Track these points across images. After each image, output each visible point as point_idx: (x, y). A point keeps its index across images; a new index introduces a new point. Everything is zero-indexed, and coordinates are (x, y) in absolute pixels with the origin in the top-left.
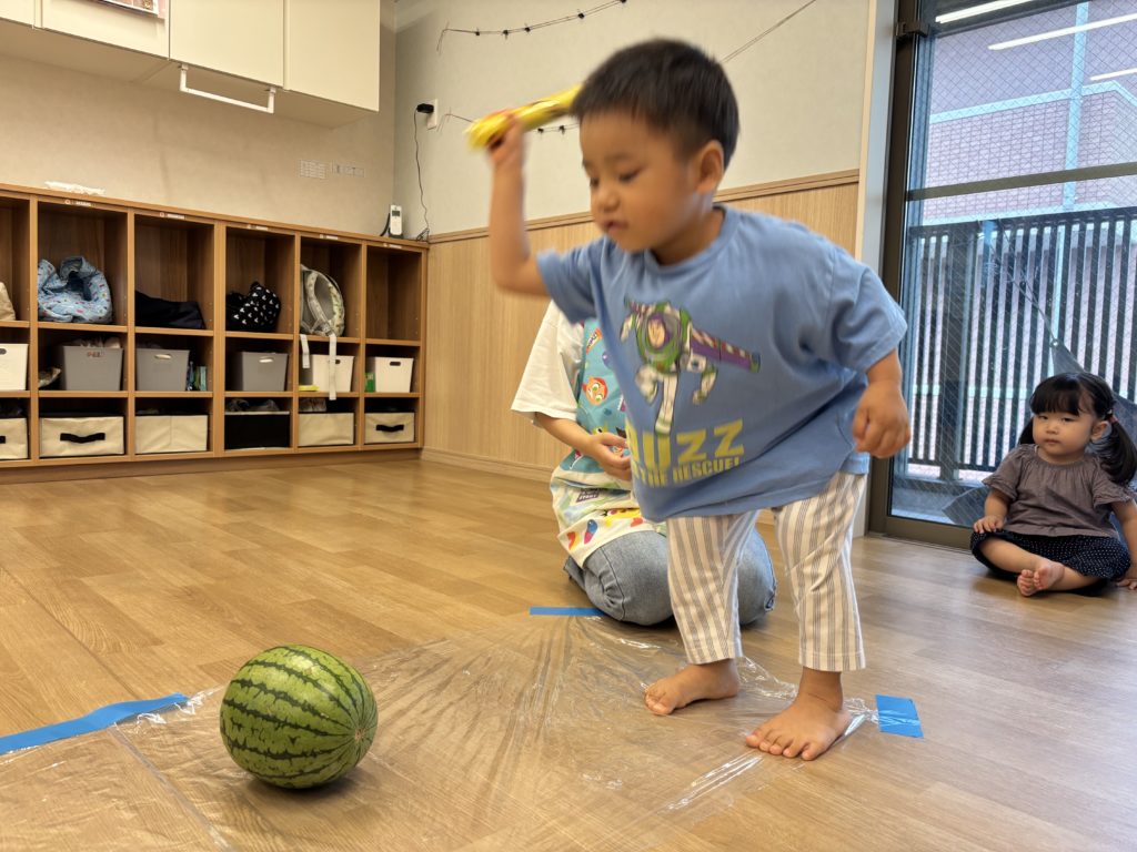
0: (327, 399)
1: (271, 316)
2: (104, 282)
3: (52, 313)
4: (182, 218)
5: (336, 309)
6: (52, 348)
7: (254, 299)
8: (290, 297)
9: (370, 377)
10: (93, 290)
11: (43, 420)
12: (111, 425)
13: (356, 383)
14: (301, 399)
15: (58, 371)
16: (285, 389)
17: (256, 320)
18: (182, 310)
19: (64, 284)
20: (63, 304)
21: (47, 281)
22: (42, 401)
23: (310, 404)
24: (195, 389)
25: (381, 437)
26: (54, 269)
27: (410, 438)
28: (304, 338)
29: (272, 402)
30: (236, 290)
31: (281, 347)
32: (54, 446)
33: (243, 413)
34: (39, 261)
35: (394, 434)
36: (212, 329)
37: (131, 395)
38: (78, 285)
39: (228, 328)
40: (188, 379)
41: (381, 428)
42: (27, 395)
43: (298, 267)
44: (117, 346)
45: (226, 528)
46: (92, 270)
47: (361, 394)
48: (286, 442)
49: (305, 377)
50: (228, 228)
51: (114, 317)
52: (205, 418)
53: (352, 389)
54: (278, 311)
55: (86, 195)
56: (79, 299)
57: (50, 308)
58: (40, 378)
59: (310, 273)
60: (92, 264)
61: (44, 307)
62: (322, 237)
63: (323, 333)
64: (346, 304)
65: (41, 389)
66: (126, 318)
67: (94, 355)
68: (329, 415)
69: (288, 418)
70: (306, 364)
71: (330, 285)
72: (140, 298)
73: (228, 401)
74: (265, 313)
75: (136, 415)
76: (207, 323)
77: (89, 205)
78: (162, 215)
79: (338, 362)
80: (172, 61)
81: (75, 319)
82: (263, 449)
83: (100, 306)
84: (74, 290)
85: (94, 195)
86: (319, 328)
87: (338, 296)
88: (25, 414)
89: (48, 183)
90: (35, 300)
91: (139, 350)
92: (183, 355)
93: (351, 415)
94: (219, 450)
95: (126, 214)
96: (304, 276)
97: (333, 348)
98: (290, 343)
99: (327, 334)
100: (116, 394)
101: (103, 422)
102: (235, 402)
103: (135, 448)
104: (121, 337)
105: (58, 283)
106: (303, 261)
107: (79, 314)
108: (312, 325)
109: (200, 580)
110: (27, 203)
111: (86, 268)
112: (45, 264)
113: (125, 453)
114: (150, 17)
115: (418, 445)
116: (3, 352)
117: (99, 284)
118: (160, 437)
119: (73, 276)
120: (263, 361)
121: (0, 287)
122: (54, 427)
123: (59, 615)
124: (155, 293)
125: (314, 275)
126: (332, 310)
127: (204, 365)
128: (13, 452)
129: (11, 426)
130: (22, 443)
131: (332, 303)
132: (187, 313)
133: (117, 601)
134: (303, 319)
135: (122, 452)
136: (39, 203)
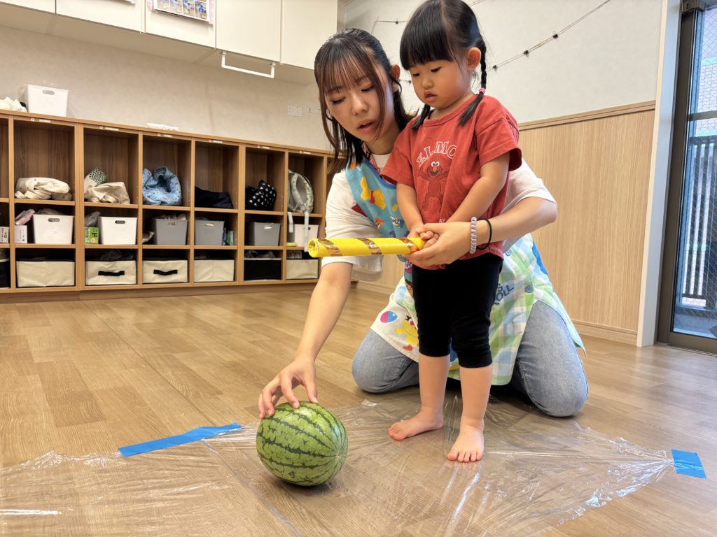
1: (270, 201)
2: (178, 181)
3: (151, 201)
4: (221, 142)
5: (308, 197)
6: (150, 220)
7: (261, 190)
8: (282, 190)
10: (172, 186)
11: (145, 262)
12: (180, 265)
14: (288, 251)
15: (153, 233)
16: (279, 245)
17: (262, 203)
18: (220, 197)
19: (156, 183)
20: (156, 195)
21: (147, 181)
22: (144, 251)
23: (292, 254)
24: (227, 244)
26: (151, 174)
28: (290, 214)
29: (271, 253)
30: (250, 185)
31: (276, 219)
32: (151, 277)
33: (255, 259)
34: (143, 170)
36: (237, 209)
37: (192, 247)
38: (164, 183)
39: (247, 208)
40: (223, 238)
42: (136, 247)
43: (287, 171)
44: (184, 219)
45: (248, 327)
46: (171, 174)
49: (290, 237)
50: (247, 148)
51: (182, 202)
52: (232, 262)
54: (275, 198)
55: (169, 131)
56: (164, 191)
57: (149, 197)
58: (143, 238)
59: (293, 174)
60: (171, 171)
61: (146, 196)
62: (301, 152)
63: (301, 211)
64: (314, 193)
65: (144, 243)
66: (189, 203)
67: (172, 224)
68: (304, 261)
69: (280, 263)
70: (291, 230)
71: (305, 182)
72: (198, 191)
73: (246, 251)
74: (267, 198)
75: (195, 259)
76: (235, 206)
77: (170, 136)
78: (210, 141)
79: (309, 229)
80: (217, 49)
81: (163, 203)
82: (265, 280)
83: (175, 196)
84: (161, 186)
85: (174, 130)
86: (299, 208)
87: (310, 188)
88: (135, 258)
89: (148, 124)
90: (141, 192)
91: (197, 221)
92: (221, 224)
93: (316, 261)
94: (240, 281)
95: (190, 141)
96: (290, 176)
97: (307, 220)
98: (282, 217)
99: (304, 212)
100: (183, 247)
101: (176, 263)
102: (250, 252)
103: (193, 279)
104: (187, 214)
105: (153, 182)
106: (289, 168)
107: (164, 200)
108: (294, 206)
109: (238, 357)
110: (137, 135)
111: (168, 173)
112: (147, 171)
113: (188, 282)
114: (205, 23)
116: (123, 222)
117: (175, 183)
118: (207, 273)
119: (161, 177)
120: (266, 228)
121: (121, 184)
122: (150, 266)
123: (164, 375)
124: (204, 188)
125: (296, 176)
126: (306, 196)
127: (232, 230)
128: (128, 280)
129: (128, 265)
130: (133, 275)
131: (306, 193)
132: (223, 199)
133: (194, 368)
134: (290, 203)
135: (186, 281)
136: (144, 136)
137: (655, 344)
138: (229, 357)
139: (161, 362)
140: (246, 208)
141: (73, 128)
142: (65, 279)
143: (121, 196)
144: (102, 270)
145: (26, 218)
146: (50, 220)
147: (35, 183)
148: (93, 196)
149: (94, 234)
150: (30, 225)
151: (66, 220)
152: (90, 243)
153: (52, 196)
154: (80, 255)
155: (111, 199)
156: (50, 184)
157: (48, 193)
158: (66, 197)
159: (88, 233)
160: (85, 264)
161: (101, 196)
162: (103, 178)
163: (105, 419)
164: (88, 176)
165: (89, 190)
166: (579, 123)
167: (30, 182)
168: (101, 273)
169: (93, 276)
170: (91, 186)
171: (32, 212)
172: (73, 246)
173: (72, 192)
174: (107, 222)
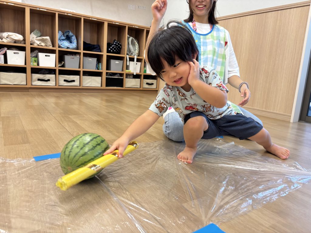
0: (133, 74)
1: (119, 50)
2: (75, 38)
3: (62, 46)
4: (96, 19)
6: (62, 56)
7: (114, 44)
8: (124, 44)
9: (145, 69)
10: (72, 40)
11: (60, 75)
12: (76, 78)
13: (141, 70)
14: (126, 74)
15: (63, 62)
16: (122, 71)
17: (115, 51)
18: (95, 47)
19: (65, 38)
20: (65, 44)
21: (61, 37)
22: (59, 70)
23: (128, 75)
24: (98, 69)
25: (147, 86)
26: (62, 34)
27: (155, 87)
28: (128, 56)
29: (119, 74)
30: (109, 42)
31: (121, 59)
32: (62, 83)
33: (111, 77)
34: (58, 31)
35: (151, 86)
36: (103, 52)
37: (81, 70)
38: (68, 39)
40: (96, 66)
41: (147, 84)
42: (55, 68)
43: (127, 35)
44: (78, 56)
45: (106, 106)
46: (72, 34)
47: (142, 74)
48: (122, 86)
49: (127, 68)
50: (108, 23)
51: (77, 48)
52: (100, 78)
53: (140, 72)
54: (121, 48)
55: (70, 12)
56: (69, 42)
57: (61, 44)
58: (59, 64)
59: (130, 37)
60: (72, 32)
61: (60, 44)
62: (134, 27)
63: (133, 55)
64: (139, 47)
65: (59, 67)
66: (81, 48)
67: (72, 58)
68: (134, 79)
69: (122, 79)
70: (128, 64)
71: (135, 41)
72: (85, 43)
73: (107, 73)
74: (117, 48)
75: (83, 75)
77: (71, 15)
78: (91, 19)
79: (137, 64)
81: (68, 48)
82: (116, 87)
83: (74, 45)
84: (68, 40)
85: (73, 12)
86: (132, 54)
87: (137, 45)
88: (55, 74)
89: (61, 8)
90: (57, 42)
91: (84, 57)
92: (95, 59)
93: (139, 79)
94: (104, 87)
95: (81, 18)
96: (128, 38)
97: (135, 60)
98: (124, 57)
99: (134, 55)
100: (78, 69)
101: (74, 77)
102: (109, 73)
103: (82, 85)
104: (79, 53)
105: (63, 38)
108: (130, 53)
109: (100, 119)
110: (55, 14)
111: (71, 34)
112: (60, 32)
113: (80, 86)
115: (157, 89)
116: (49, 56)
117: (74, 39)
118: (89, 82)
119: (67, 36)
120: (116, 62)
121: (48, 38)
122: (62, 78)
123: (63, 125)
124: (88, 42)
125: (131, 38)
126: (136, 48)
127: (100, 63)
128: (52, 84)
129: (51, 77)
130: (54, 81)
131: (135, 47)
132: (96, 48)
133: (78, 122)
134: (128, 51)
135: (79, 86)
136: (58, 14)
137: (299, 121)
138: (95, 118)
139: (63, 119)
140: (107, 52)
141: (25, 8)
142: (22, 82)
143: (48, 43)
144: (39, 78)
145: (3, 52)
146: (15, 53)
147: (7, 35)
148: (34, 43)
149: (35, 61)
150: (5, 55)
151: (22, 54)
152: (34, 65)
153: (15, 42)
154: (29, 71)
155: (43, 44)
156: (14, 36)
157: (13, 40)
158: (22, 42)
159: (32, 60)
160: (31, 75)
161: (38, 42)
162: (39, 34)
163: (30, 143)
164: (32, 33)
165: (33, 39)
166: (271, 12)
167: (5, 34)
168: (39, 80)
169: (35, 81)
170: (33, 38)
171: (6, 49)
172: (25, 66)
173: (24, 40)
174: (41, 55)
